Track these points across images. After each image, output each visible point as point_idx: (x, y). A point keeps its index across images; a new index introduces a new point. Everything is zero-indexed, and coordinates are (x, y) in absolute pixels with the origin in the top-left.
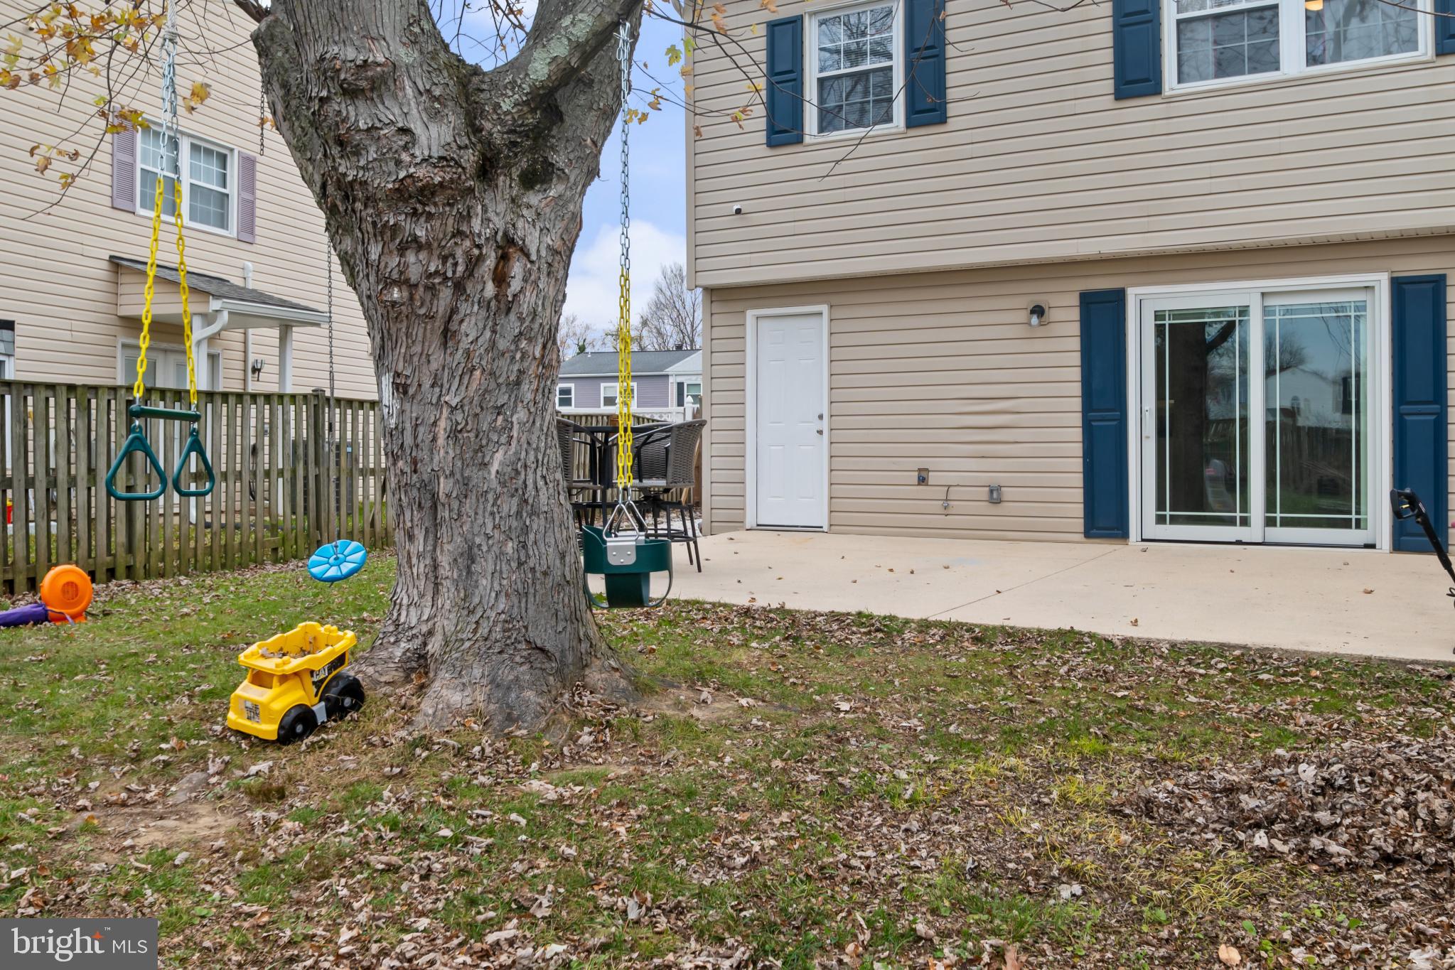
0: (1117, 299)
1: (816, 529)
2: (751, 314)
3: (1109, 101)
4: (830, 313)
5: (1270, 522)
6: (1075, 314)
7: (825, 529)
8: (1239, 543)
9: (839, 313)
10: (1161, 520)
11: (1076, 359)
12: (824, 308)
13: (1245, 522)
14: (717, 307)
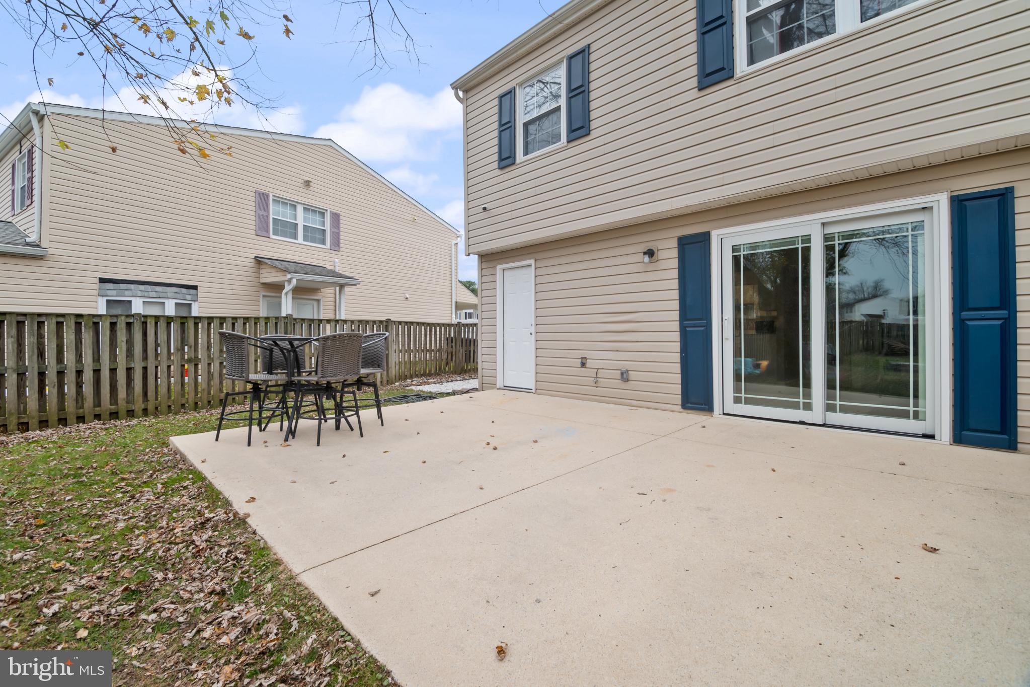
0: (704, 239)
1: (528, 390)
2: (499, 268)
3: (695, 93)
4: (535, 265)
5: (830, 408)
6: (675, 253)
7: (534, 391)
8: (802, 423)
9: (540, 264)
10: (737, 400)
11: (675, 284)
12: (532, 262)
13: (808, 407)
14: (484, 265)
